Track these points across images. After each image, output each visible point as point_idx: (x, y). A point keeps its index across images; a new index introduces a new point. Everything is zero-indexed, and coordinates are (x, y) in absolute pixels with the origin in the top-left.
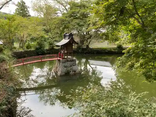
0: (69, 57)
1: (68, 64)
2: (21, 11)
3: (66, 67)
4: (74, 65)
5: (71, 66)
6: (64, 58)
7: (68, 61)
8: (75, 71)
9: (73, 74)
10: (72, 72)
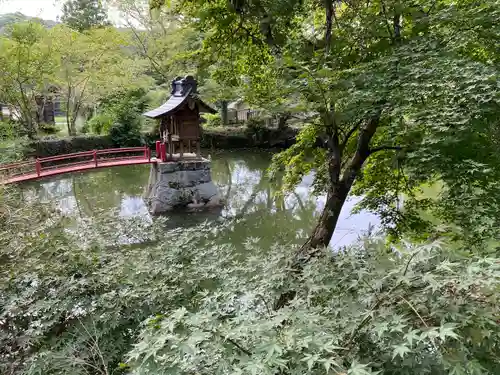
0: (185, 154)
1: (183, 177)
2: (82, 12)
3: (174, 185)
4: (202, 182)
5: (193, 184)
6: (171, 159)
7: (182, 167)
8: (206, 201)
9: (201, 208)
10: (198, 202)
